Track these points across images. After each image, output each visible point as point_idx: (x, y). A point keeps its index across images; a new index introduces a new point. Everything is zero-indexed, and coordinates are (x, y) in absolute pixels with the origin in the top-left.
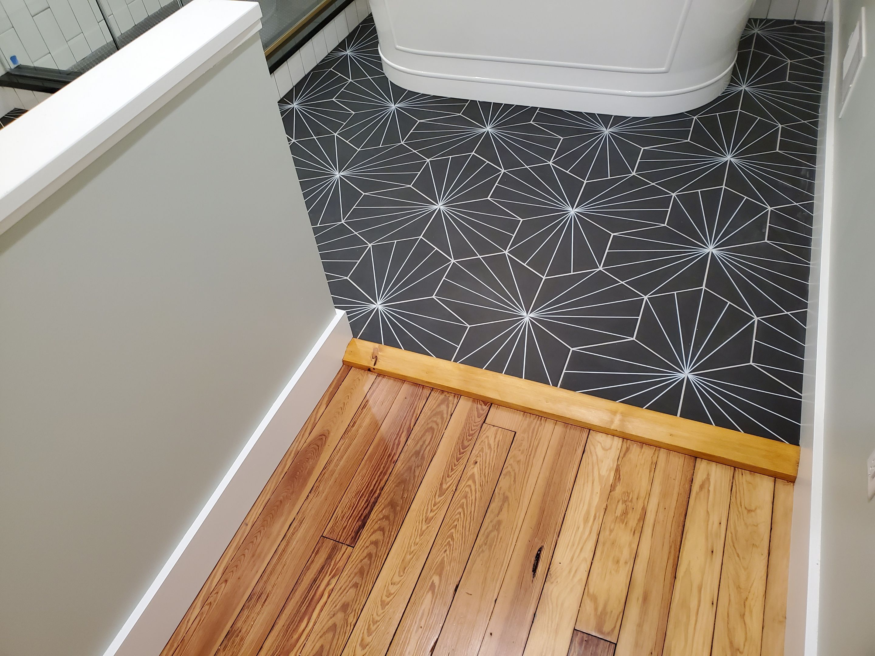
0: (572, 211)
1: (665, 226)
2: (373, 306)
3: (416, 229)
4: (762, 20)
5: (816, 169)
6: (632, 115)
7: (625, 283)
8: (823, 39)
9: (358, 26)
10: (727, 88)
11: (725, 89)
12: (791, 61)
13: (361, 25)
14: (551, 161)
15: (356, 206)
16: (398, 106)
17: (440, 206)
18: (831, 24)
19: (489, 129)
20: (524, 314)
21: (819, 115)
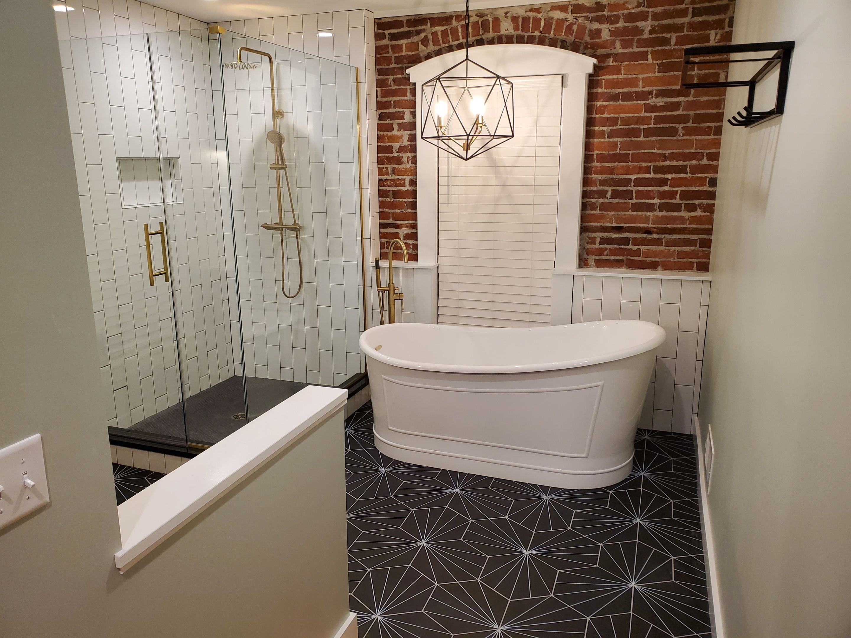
0: (527, 553)
1: (597, 567)
2: (373, 617)
3: (406, 559)
4: (649, 431)
5: (702, 532)
6: (564, 488)
7: (572, 607)
8: (693, 445)
9: (354, 413)
10: (631, 473)
11: (629, 475)
12: (673, 459)
13: (356, 413)
14: (507, 516)
15: (356, 541)
16: (386, 470)
17: (424, 543)
18: (695, 436)
19: (457, 490)
20: (497, 627)
21: (698, 495)
